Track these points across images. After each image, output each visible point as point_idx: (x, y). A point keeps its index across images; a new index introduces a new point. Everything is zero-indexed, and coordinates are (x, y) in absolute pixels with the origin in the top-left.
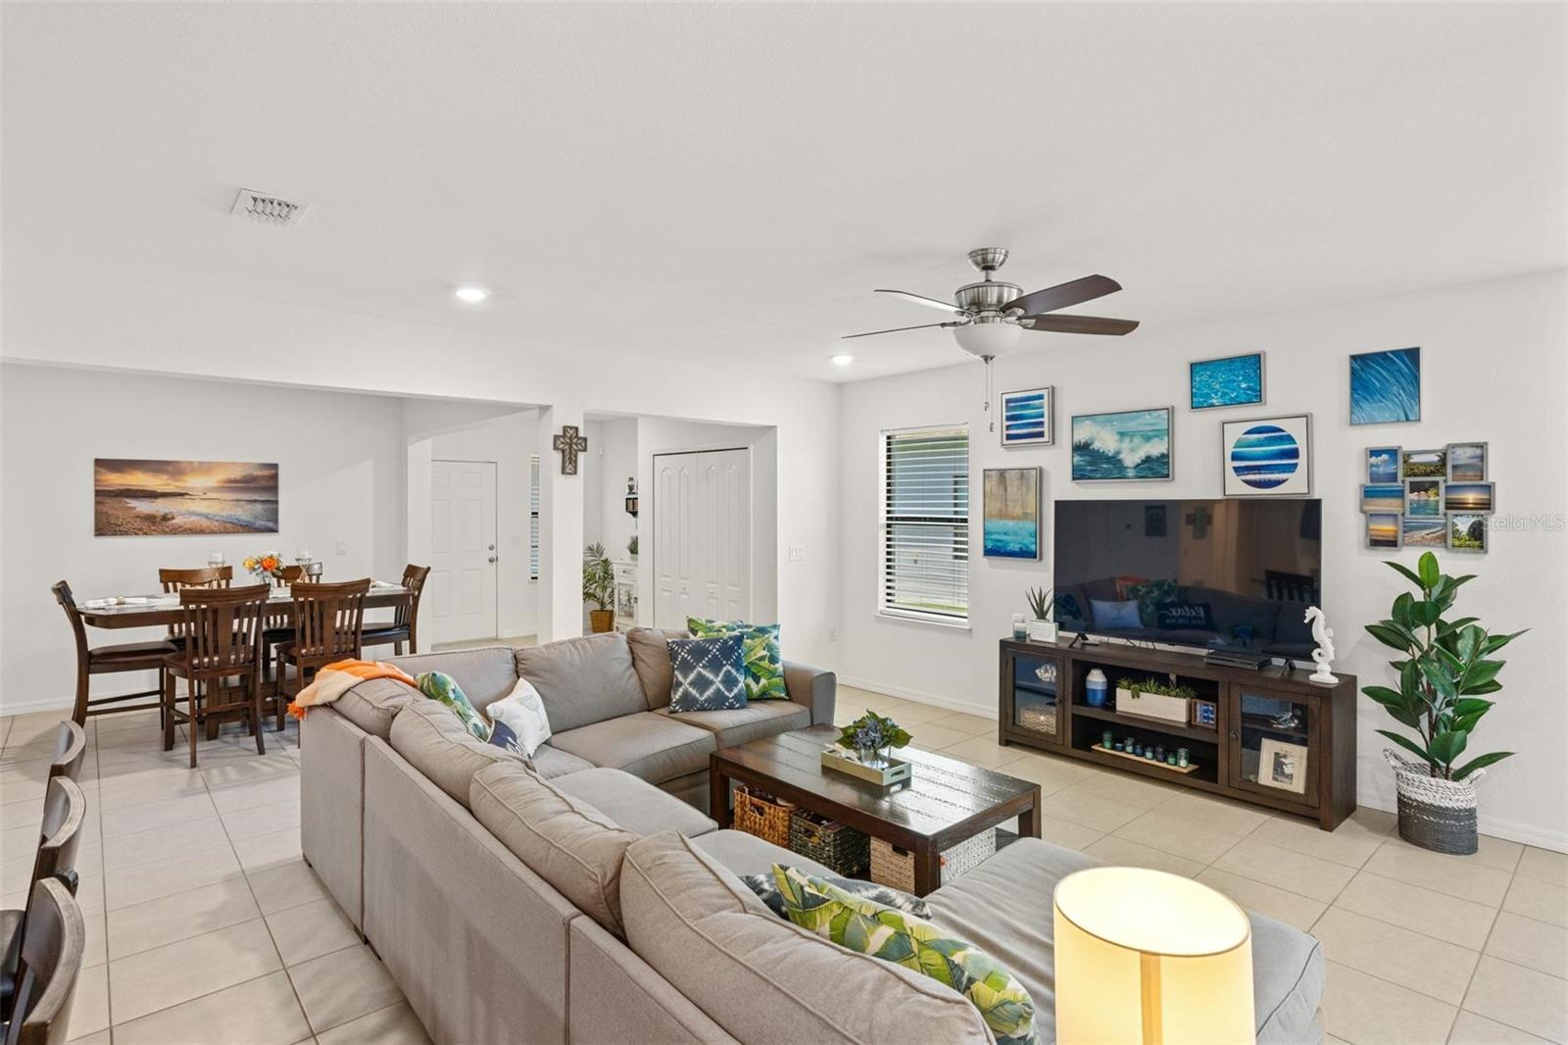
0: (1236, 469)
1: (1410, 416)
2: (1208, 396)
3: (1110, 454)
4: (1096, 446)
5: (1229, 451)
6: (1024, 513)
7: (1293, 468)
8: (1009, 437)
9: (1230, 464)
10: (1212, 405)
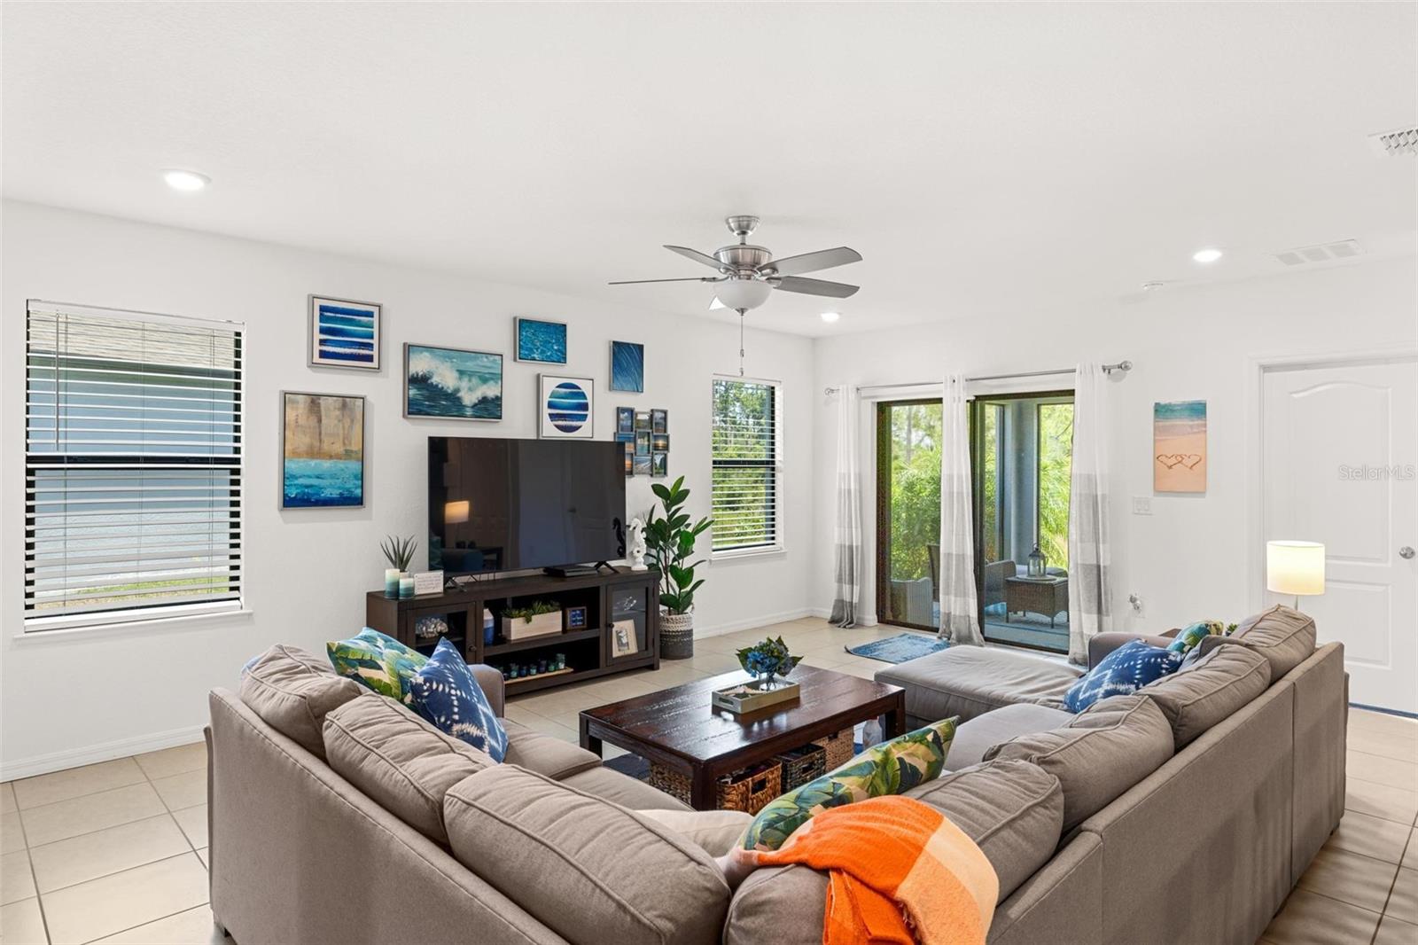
0: (551, 415)
1: (638, 388)
2: (531, 350)
3: (450, 391)
4: (435, 380)
5: (546, 399)
6: (346, 451)
7: (584, 418)
8: (323, 354)
9: (546, 411)
10: (534, 359)
